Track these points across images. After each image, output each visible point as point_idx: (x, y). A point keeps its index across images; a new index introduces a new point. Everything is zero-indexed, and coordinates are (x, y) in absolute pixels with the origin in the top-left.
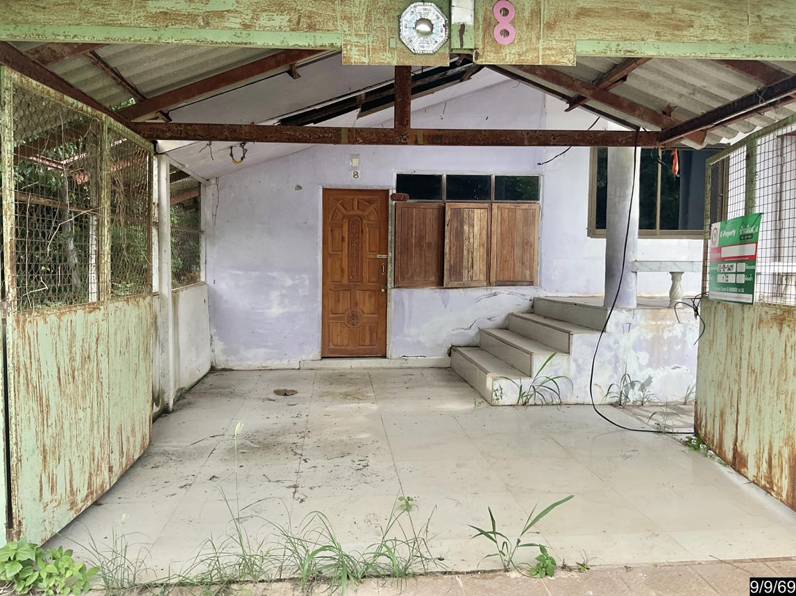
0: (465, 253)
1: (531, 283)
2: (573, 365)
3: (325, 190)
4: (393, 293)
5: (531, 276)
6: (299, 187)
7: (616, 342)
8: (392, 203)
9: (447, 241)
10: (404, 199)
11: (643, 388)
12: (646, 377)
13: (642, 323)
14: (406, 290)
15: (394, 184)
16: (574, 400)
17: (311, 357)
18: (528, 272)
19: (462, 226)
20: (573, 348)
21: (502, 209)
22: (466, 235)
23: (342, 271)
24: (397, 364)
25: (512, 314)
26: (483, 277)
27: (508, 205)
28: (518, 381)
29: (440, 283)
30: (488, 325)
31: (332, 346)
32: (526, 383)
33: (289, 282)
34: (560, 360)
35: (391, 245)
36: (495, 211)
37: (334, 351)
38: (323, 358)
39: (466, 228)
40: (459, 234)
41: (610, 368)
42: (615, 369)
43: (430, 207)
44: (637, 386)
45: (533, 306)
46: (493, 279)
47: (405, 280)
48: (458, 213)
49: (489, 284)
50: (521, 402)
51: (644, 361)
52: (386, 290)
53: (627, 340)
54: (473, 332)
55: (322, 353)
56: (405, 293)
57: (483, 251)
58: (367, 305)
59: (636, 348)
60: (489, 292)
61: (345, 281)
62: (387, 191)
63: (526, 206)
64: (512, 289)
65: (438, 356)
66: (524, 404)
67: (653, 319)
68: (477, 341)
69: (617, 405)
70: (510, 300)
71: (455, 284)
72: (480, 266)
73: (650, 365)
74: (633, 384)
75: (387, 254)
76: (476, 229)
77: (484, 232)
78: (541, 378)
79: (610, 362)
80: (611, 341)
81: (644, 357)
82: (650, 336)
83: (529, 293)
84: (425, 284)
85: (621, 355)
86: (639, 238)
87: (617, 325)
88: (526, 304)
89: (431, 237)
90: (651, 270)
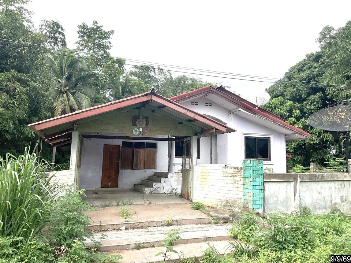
0: (139, 161)
1: (154, 169)
2: (161, 185)
3: (104, 145)
4: (120, 171)
5: (155, 167)
6: (98, 144)
7: (170, 180)
8: (121, 148)
9: (134, 158)
10: (124, 147)
11: (176, 190)
12: (176, 187)
13: (176, 176)
14: (123, 170)
15: (122, 144)
16: (161, 193)
17: (98, 187)
18: (154, 166)
19: (138, 154)
20: (162, 181)
21: (148, 150)
22: (139, 157)
23: (108, 165)
24: (120, 189)
25: (150, 176)
26: (143, 167)
27: (149, 149)
28: (150, 188)
29: (132, 168)
30: (144, 179)
31: (104, 184)
32: (151, 189)
33: (94, 168)
34: (158, 184)
35: (120, 158)
36: (146, 151)
37: (104, 186)
38: (101, 187)
39: (139, 155)
40: (137, 156)
41: (169, 185)
42: (170, 186)
43: (130, 149)
44: (175, 189)
45: (155, 174)
46: (145, 167)
47: (124, 168)
48: (137, 151)
49: (144, 169)
50: (150, 193)
51: (176, 184)
52: (119, 170)
53: (172, 180)
54: (140, 181)
55: (101, 186)
56: (123, 171)
57: (143, 160)
58: (113, 173)
59: (174, 181)
60: (144, 171)
61: (108, 167)
62: (120, 145)
63: (153, 150)
64: (150, 170)
65: (131, 187)
66: (151, 194)
67: (178, 175)
68: (141, 183)
69: (171, 193)
70: (150, 172)
71: (136, 168)
72: (142, 164)
73: (177, 185)
74: (174, 189)
75: (119, 161)
76: (141, 155)
77: (143, 156)
78: (155, 188)
79: (169, 184)
80: (169, 180)
81: (176, 183)
82: (177, 179)
83: (154, 171)
84: (128, 169)
85: (171, 183)
86: (175, 158)
87: (170, 176)
88: (153, 174)
89: (130, 156)
90: (177, 165)
